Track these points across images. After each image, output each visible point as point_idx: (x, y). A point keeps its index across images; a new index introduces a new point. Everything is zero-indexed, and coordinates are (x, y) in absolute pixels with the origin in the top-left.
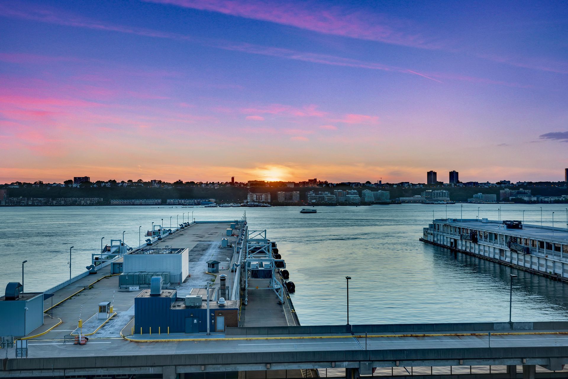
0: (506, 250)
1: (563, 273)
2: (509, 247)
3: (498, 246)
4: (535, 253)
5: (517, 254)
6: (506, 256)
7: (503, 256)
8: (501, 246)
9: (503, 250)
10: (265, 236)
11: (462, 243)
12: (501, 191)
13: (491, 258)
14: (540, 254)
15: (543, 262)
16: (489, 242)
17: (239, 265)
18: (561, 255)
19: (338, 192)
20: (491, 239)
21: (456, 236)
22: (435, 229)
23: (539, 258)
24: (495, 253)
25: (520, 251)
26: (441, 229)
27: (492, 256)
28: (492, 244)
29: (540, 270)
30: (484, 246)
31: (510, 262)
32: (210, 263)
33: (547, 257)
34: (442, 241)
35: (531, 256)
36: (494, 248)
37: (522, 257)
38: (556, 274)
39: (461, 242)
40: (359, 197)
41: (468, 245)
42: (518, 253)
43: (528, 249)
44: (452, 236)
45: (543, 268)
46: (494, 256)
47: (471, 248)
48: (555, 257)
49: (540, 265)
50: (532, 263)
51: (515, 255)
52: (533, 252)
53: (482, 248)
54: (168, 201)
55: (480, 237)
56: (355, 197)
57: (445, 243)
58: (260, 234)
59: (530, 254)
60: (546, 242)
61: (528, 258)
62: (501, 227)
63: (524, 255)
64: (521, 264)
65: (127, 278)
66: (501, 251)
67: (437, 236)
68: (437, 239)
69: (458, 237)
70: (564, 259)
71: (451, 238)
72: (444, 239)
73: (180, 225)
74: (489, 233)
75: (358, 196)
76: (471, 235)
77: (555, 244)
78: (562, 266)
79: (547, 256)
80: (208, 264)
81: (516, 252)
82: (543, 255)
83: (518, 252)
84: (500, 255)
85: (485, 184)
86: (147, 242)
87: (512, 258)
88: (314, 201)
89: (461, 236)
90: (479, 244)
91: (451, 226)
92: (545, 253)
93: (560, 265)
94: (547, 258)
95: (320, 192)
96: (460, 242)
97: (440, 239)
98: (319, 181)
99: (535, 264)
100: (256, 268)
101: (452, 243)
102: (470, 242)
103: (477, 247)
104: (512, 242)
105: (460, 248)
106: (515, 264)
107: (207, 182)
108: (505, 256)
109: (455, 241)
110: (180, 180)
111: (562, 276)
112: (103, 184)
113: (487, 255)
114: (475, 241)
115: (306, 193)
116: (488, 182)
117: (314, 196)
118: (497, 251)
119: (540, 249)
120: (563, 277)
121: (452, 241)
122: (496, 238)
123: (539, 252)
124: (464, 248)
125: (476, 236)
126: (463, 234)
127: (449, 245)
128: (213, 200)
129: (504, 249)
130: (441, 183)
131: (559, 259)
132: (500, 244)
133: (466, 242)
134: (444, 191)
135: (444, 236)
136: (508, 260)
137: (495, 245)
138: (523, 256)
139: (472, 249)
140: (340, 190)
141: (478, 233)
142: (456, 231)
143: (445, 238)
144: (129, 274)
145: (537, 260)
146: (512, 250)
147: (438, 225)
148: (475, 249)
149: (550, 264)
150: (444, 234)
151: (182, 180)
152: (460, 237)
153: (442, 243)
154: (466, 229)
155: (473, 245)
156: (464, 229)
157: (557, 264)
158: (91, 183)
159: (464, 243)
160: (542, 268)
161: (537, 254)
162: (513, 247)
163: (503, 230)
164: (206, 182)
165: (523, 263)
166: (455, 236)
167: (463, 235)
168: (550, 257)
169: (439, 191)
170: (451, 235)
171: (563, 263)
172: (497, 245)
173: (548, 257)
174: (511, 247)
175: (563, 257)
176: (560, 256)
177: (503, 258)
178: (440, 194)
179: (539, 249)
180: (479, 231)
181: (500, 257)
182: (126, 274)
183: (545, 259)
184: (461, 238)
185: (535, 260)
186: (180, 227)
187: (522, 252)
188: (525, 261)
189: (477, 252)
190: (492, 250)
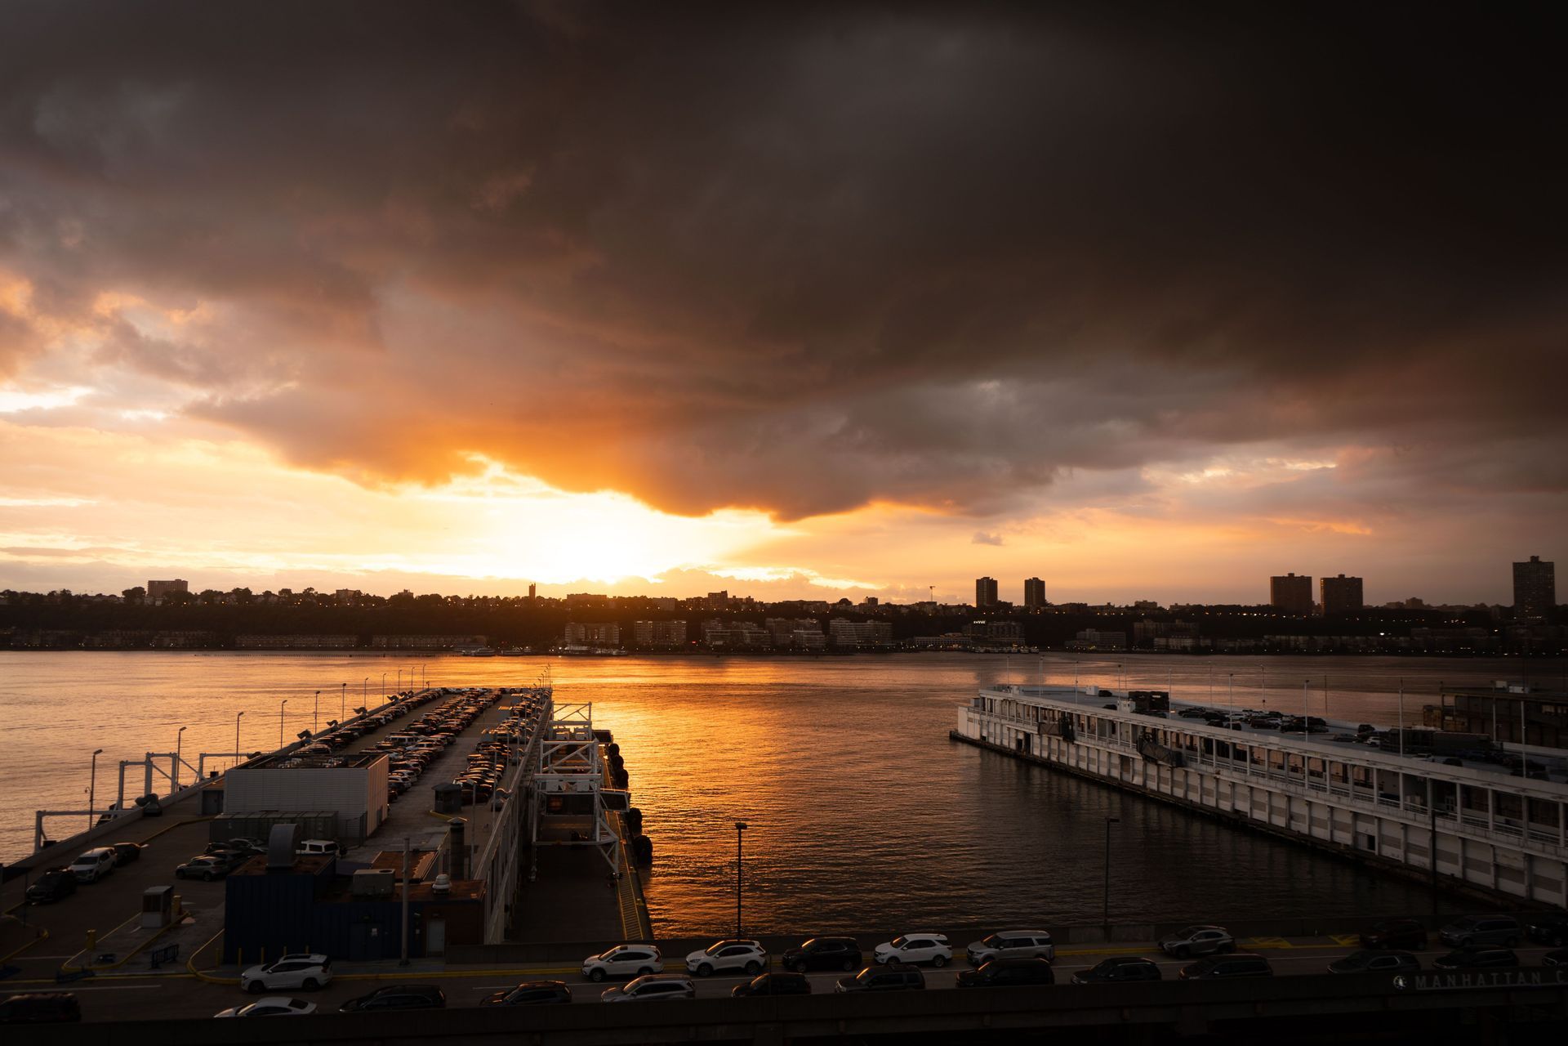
0: (1133, 759)
1: (1251, 809)
2: (1140, 750)
3: (1117, 749)
4: (1194, 765)
5: (1156, 767)
6: (1134, 770)
7: (1128, 772)
8: (1123, 750)
9: (1128, 757)
10: (590, 716)
11: (1041, 742)
12: (1137, 625)
13: (1103, 777)
14: (1204, 767)
15: (1210, 785)
16: (1099, 739)
17: (510, 794)
18: (1248, 769)
19: (775, 622)
20: (1102, 734)
21: (1029, 727)
22: (984, 710)
23: (1202, 776)
24: (1110, 765)
25: (1162, 760)
26: (997, 709)
27: (1104, 771)
28: (1104, 744)
29: (1205, 802)
30: (1088, 748)
31: (1141, 784)
32: (440, 789)
33: (1218, 773)
34: (998, 736)
35: (1187, 772)
36: (1110, 753)
37: (1166, 774)
38: (1237, 812)
39: (1039, 740)
40: (823, 634)
41: (1054, 746)
42: (1159, 766)
43: (1179, 754)
44: (1021, 725)
45: (1211, 798)
46: (1109, 771)
47: (1061, 753)
48: (1235, 774)
49: (1204, 792)
50: (1188, 788)
51: (1152, 770)
52: (1189, 763)
53: (1083, 753)
54: (376, 640)
55: (1080, 729)
56: (813, 634)
57: (1005, 743)
58: (578, 711)
59: (1182, 766)
60: (1218, 741)
61: (1179, 776)
62: (1125, 705)
63: (1172, 768)
64: (1166, 789)
65: (230, 827)
66: (1125, 761)
67: (988, 725)
68: (988, 732)
69: (1032, 729)
70: (1254, 779)
71: (1017, 731)
72: (1002, 733)
73: (391, 699)
74: (1099, 719)
75: (821, 632)
76: (1059, 724)
77: (1234, 744)
78: (1248, 794)
79: (1219, 771)
80: (437, 792)
81: (1155, 762)
82: (1211, 770)
83: (1160, 762)
84: (1122, 768)
85: (1101, 608)
86: (301, 738)
87: (1146, 776)
88: (720, 643)
89: (1040, 726)
90: (1078, 745)
91: (1017, 704)
92: (1214, 764)
93: (1246, 791)
94: (1218, 776)
95: (734, 622)
96: (1036, 740)
97: (995, 733)
98: (734, 597)
99: (1194, 789)
100: (557, 790)
101: (1019, 742)
102: (1059, 740)
103: (1073, 750)
104: (1146, 741)
105: (1036, 752)
106: (1152, 791)
107: (471, 596)
108: (1131, 770)
109: (1028, 736)
110: (406, 591)
111: (1249, 815)
112: (219, 598)
113: (1093, 768)
114: (1069, 737)
115: (703, 624)
116: (1109, 604)
117: (721, 632)
118: (1116, 761)
119: (1206, 755)
120: (1252, 818)
121: (1021, 736)
122: (1114, 731)
123: (1203, 762)
124: (1045, 755)
125: (1070, 726)
126: (1045, 721)
127: (1013, 746)
128: (484, 638)
129: (1130, 756)
130: (1008, 605)
131: (1243, 778)
132: (1122, 744)
133: (1050, 739)
134: (1013, 624)
135: (1002, 725)
136: (1138, 780)
137: (1111, 746)
138: (1169, 772)
139: (1064, 755)
140: (779, 619)
141: (1075, 720)
142: (1028, 715)
143: (1005, 731)
144: (236, 817)
145: (1199, 781)
146: (1147, 759)
147: (991, 700)
148: (1070, 756)
149: (1225, 789)
150: (1003, 721)
151: (411, 592)
152: (1036, 728)
153: (998, 742)
154: (1050, 710)
155: (1064, 746)
156: (1046, 709)
157: (1238, 789)
158: (190, 594)
159: (1045, 742)
160: (1208, 798)
161: (1248, 779)
162: (1149, 752)
163: (1125, 713)
164: (467, 596)
165: (1169, 787)
166: (1025, 726)
167: (1044, 723)
168: (1226, 776)
169: (1002, 623)
170: (1018, 724)
171: (1252, 788)
172: (1115, 747)
173: (1221, 773)
174: (1145, 752)
175: (1253, 774)
176: (1245, 772)
177: (1127, 777)
178: (1004, 630)
179: (1202, 756)
180: (1079, 716)
181: (1121, 774)
182: (229, 817)
183: (1215, 778)
184: (1039, 730)
185: (1194, 781)
186: (390, 701)
187: (1168, 762)
188: (1174, 783)
189: (1073, 763)
190: (1104, 758)
